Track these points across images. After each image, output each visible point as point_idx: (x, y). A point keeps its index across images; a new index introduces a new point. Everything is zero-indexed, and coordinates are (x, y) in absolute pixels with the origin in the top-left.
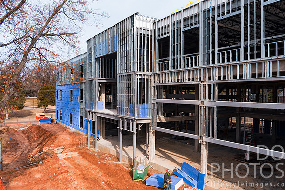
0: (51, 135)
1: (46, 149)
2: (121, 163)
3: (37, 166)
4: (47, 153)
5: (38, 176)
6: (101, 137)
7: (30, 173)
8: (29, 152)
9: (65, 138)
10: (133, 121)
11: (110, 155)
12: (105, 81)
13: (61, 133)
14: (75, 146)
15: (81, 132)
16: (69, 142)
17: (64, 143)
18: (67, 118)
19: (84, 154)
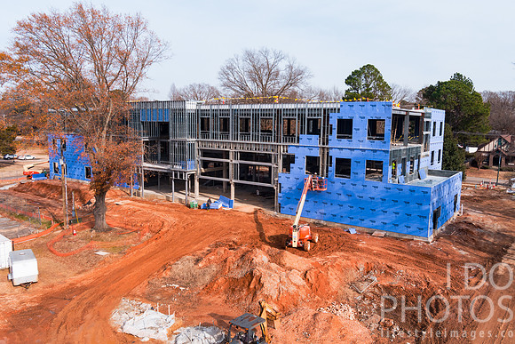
10: (185, 172)
12: (148, 140)
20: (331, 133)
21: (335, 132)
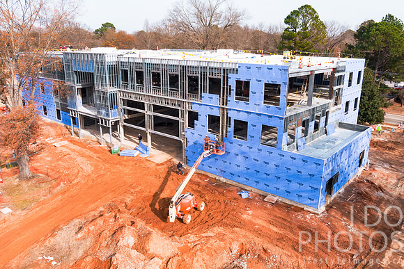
2: (102, 145)
3: (41, 153)
4: (42, 144)
6: (81, 128)
10: (109, 120)
11: (93, 141)
16: (54, 133)
17: (50, 135)
20: (230, 94)
21: (233, 93)
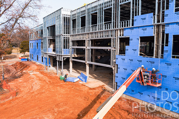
0: (27, 66)
1: (24, 71)
2: (58, 75)
3: (20, 78)
4: (25, 73)
5: (21, 81)
6: (51, 66)
7: (17, 80)
8: (16, 73)
9: (34, 67)
10: (62, 56)
11: (54, 73)
12: (52, 38)
13: (32, 65)
14: (38, 70)
15: (42, 64)
16: (36, 69)
17: (33, 69)
18: (35, 58)
19: (42, 73)
21: (172, 5)
